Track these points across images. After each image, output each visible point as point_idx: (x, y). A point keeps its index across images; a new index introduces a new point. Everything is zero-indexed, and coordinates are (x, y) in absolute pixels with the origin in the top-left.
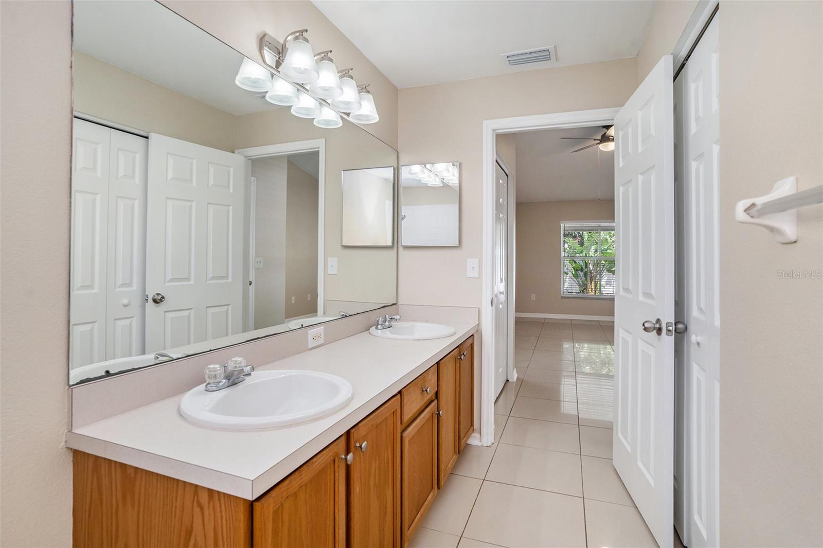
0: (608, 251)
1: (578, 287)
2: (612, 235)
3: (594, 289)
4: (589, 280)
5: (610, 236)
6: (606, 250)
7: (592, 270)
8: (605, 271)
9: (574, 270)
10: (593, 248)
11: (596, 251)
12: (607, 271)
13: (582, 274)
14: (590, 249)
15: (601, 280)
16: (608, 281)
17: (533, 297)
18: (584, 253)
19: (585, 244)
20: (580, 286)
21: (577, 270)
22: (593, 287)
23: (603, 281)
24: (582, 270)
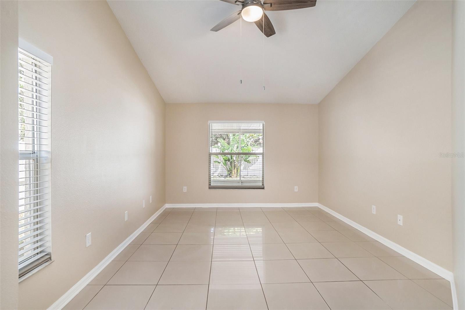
0: (245, 148)
1: (226, 171)
2: (247, 137)
3: (236, 173)
4: (233, 167)
5: (246, 138)
6: (244, 147)
7: (235, 161)
8: (243, 161)
9: (224, 160)
10: (236, 145)
11: (237, 148)
12: (244, 161)
13: (229, 163)
14: (234, 146)
15: (240, 166)
16: (245, 167)
17: (185, 189)
18: (230, 149)
19: (231, 143)
20: (228, 171)
21: (226, 161)
22: (236, 171)
23: (241, 167)
24: (229, 160)
